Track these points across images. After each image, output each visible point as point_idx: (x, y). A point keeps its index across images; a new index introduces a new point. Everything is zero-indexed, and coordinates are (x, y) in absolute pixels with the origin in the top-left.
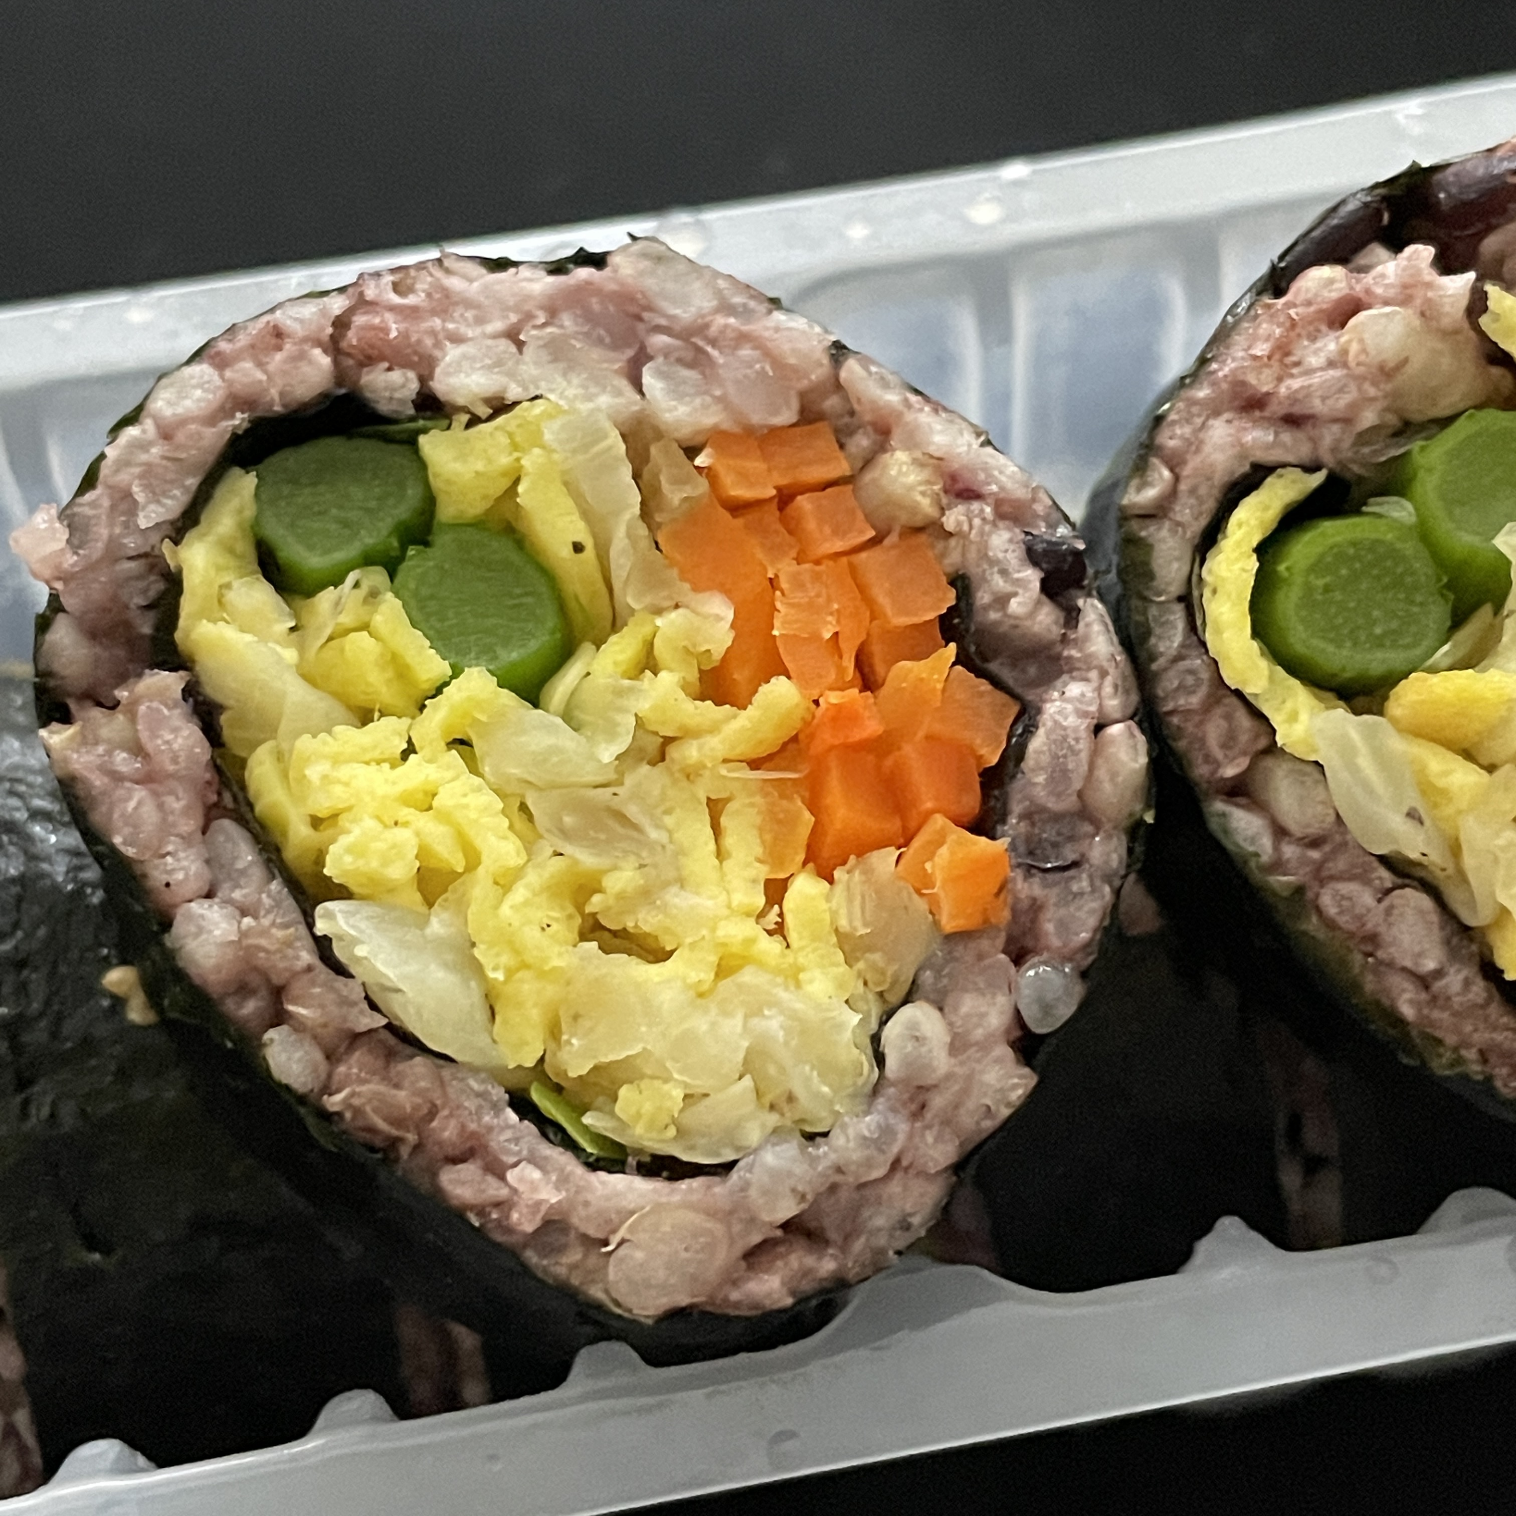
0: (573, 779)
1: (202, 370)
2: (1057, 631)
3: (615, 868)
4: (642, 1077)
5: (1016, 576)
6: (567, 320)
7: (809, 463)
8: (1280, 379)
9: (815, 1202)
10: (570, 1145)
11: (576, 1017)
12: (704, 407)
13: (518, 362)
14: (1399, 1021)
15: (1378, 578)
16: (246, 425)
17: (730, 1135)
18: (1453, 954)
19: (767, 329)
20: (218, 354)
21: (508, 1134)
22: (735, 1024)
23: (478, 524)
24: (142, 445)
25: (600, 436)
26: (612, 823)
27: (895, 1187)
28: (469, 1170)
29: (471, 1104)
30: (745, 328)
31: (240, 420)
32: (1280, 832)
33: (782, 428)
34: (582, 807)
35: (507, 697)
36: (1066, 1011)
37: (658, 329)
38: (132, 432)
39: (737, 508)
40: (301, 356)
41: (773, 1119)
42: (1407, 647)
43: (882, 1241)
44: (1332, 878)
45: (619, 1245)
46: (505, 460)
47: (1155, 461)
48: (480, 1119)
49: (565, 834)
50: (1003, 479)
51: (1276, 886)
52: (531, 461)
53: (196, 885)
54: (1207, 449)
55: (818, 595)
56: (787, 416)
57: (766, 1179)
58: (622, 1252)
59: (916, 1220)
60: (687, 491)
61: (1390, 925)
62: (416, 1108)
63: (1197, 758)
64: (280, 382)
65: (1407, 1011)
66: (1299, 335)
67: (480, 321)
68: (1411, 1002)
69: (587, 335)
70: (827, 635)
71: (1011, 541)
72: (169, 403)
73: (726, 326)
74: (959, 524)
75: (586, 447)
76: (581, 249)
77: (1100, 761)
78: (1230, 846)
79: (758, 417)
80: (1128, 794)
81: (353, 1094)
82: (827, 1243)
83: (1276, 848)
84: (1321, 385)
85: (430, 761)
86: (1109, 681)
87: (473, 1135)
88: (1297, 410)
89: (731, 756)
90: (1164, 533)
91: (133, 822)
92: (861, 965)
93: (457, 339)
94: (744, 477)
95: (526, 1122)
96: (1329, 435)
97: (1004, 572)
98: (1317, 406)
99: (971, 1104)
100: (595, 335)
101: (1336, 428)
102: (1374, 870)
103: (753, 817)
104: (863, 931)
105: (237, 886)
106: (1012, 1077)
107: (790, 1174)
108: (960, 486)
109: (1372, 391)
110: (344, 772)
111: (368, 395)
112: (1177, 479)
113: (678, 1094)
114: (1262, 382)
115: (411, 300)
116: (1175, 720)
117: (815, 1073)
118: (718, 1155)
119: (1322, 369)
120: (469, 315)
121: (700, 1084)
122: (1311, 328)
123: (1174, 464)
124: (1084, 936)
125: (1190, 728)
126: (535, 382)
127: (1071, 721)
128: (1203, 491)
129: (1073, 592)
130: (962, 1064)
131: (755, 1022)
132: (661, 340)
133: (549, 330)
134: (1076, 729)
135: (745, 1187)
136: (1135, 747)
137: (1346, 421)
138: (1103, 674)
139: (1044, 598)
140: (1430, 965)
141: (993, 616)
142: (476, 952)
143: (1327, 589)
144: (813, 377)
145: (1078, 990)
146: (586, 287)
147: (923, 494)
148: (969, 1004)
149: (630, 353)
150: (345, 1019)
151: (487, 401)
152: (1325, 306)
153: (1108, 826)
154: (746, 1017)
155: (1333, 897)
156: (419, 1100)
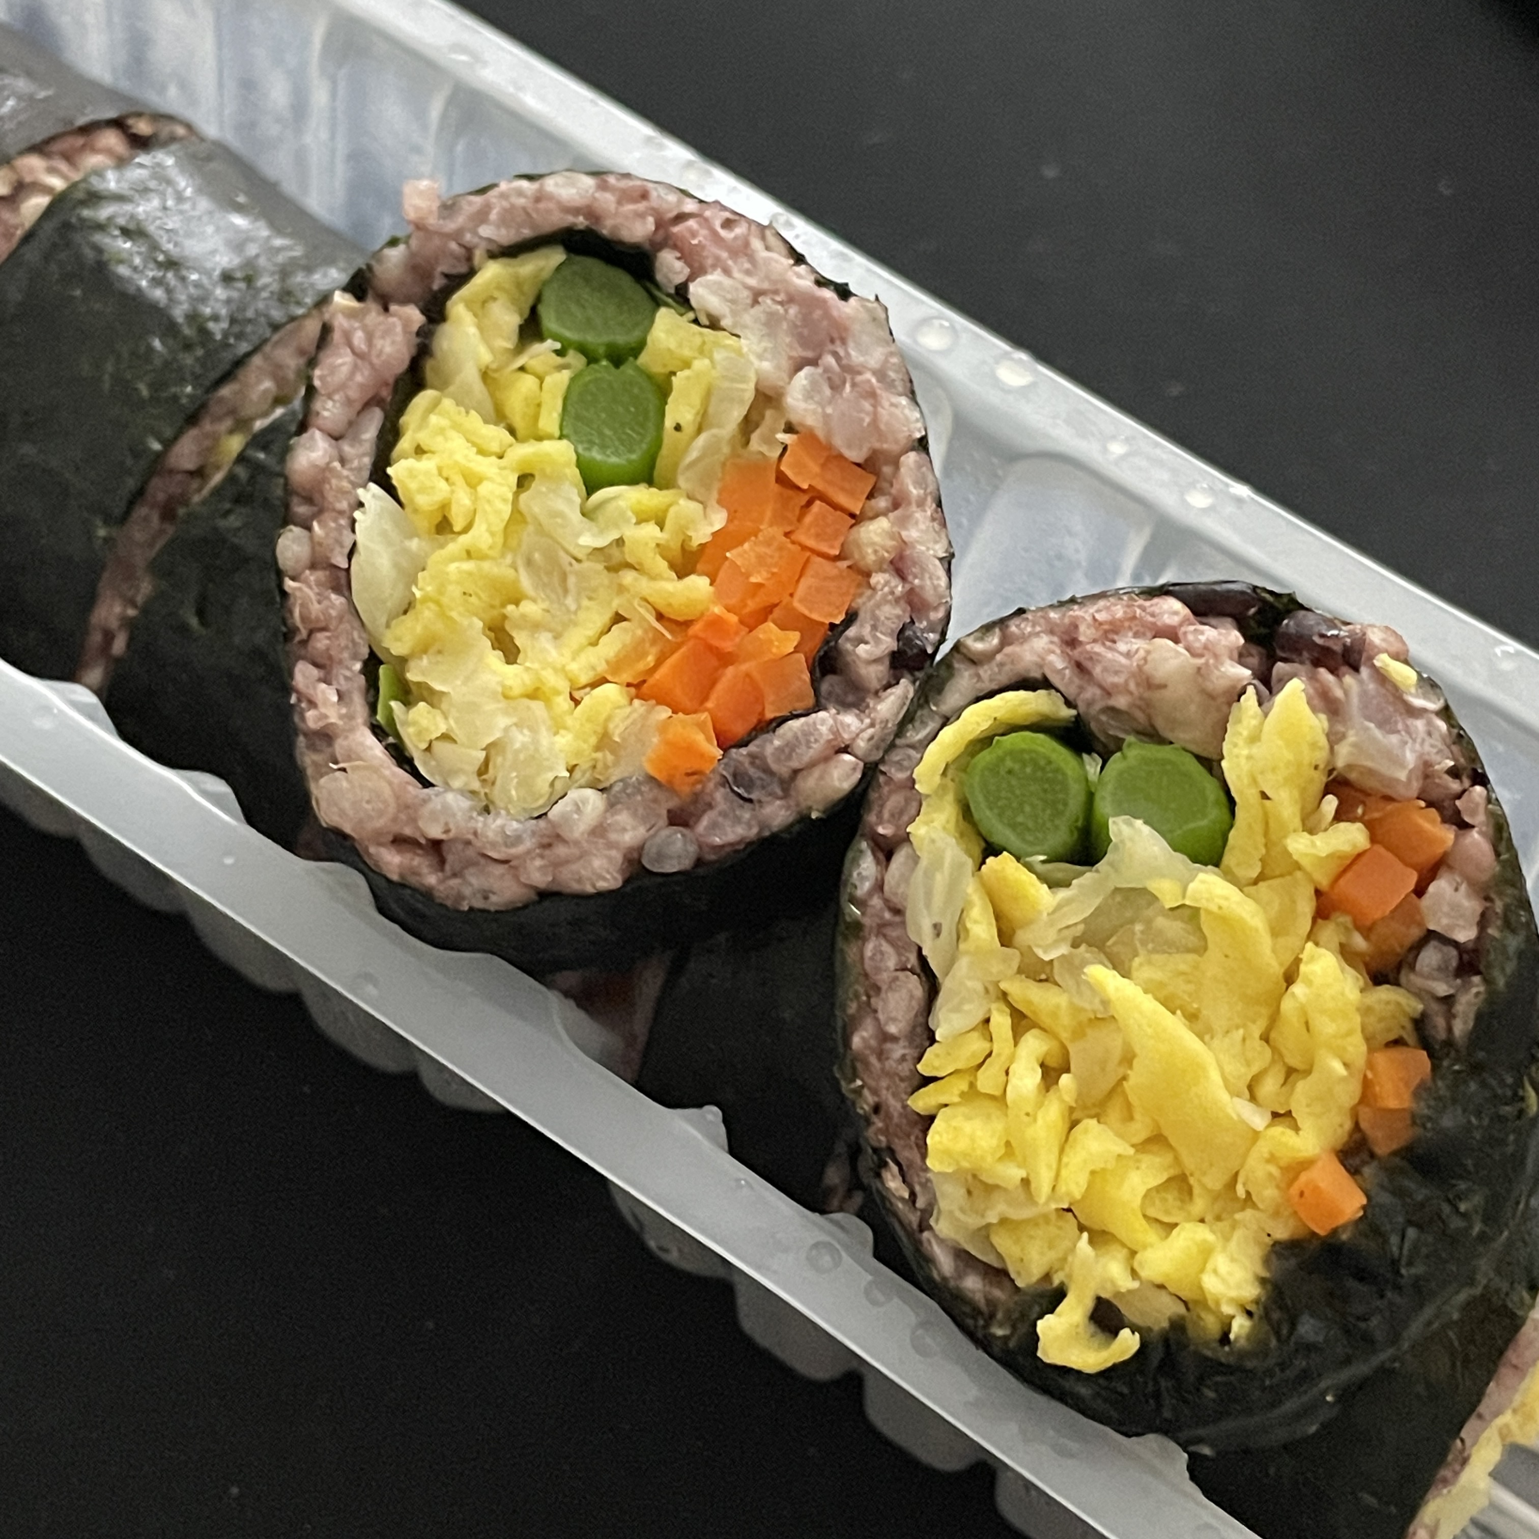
0: (560, 540)
1: (589, 182)
2: (875, 684)
3: (534, 601)
4: (439, 708)
5: (879, 634)
6: (793, 311)
7: (843, 489)
8: (1095, 641)
9: (451, 841)
10: (373, 708)
11: (440, 652)
12: (814, 412)
13: (745, 310)
14: (847, 1043)
15: (1045, 791)
16: (581, 227)
17: (448, 774)
18: (911, 1036)
19: (889, 400)
20: (606, 182)
21: (348, 673)
22: (503, 721)
23: (650, 377)
24: (520, 193)
25: (743, 379)
26: (556, 580)
27: (499, 870)
28: (315, 672)
29: (343, 642)
30: (879, 392)
31: (581, 222)
32: (879, 886)
33: (846, 459)
34: (552, 559)
35: (574, 473)
36: (671, 867)
37: (835, 354)
38: (524, 184)
39: (782, 479)
40: (641, 216)
41: (476, 785)
42: (1024, 840)
43: (467, 891)
44: (885, 936)
45: (340, 769)
46: (687, 353)
47: (997, 630)
48: (341, 652)
49: (529, 563)
50: (928, 582)
51: (847, 911)
52: (700, 364)
53: (329, 425)
54: (1026, 647)
55: (771, 557)
56: (856, 455)
57: (439, 807)
58: (338, 774)
59: (493, 898)
60: (764, 449)
61: (890, 988)
62: (318, 620)
63: (876, 809)
64: (619, 220)
65: (856, 1041)
66: (1130, 628)
67: (748, 273)
68: (863, 1038)
69: (796, 326)
70: (753, 580)
71: (898, 617)
72: (556, 185)
73: (869, 381)
74: (878, 582)
75: (733, 380)
76: (847, 284)
77: (821, 767)
78: (846, 871)
79: (839, 442)
80: (819, 796)
81: (300, 589)
82: (442, 869)
83: (870, 893)
84: (1110, 660)
85: (501, 468)
86: (871, 731)
87: (330, 658)
88: (1087, 664)
89: (651, 599)
90: (966, 674)
91: (333, 369)
92: (599, 755)
93: (727, 272)
94: (799, 466)
95: (363, 677)
96: (1091, 692)
97: (874, 628)
98: (1097, 671)
99: (574, 867)
100: (800, 330)
101: (1098, 692)
102: (911, 952)
103: (628, 639)
104: (617, 739)
105: (352, 446)
106: (608, 872)
107: (454, 815)
108: (900, 565)
109: (1132, 686)
110: (453, 434)
111: (657, 264)
112: (999, 649)
113: (443, 728)
114: (1085, 633)
115: (723, 233)
116: (882, 779)
117: (515, 781)
118: (432, 775)
119: (1121, 654)
120: (747, 265)
121: (458, 734)
122: (1142, 630)
123: (1005, 641)
124: (717, 841)
125: (886, 790)
126: (745, 327)
127: (824, 729)
128: (1007, 668)
129: (906, 673)
130: (587, 841)
131: (514, 728)
132: (829, 360)
133: (779, 307)
134: (821, 735)
135: (425, 801)
136: (848, 776)
137: (1108, 693)
138: (872, 725)
139: (887, 662)
140: (893, 1029)
141: (849, 646)
142: (420, 575)
143: (1010, 772)
144: (885, 446)
145: (686, 864)
146: (823, 302)
147: (876, 552)
148: (623, 818)
149: (809, 354)
150: (332, 550)
151: (710, 316)
152: (1159, 623)
153: (792, 803)
154: (516, 724)
155: (875, 947)
156: (322, 618)
